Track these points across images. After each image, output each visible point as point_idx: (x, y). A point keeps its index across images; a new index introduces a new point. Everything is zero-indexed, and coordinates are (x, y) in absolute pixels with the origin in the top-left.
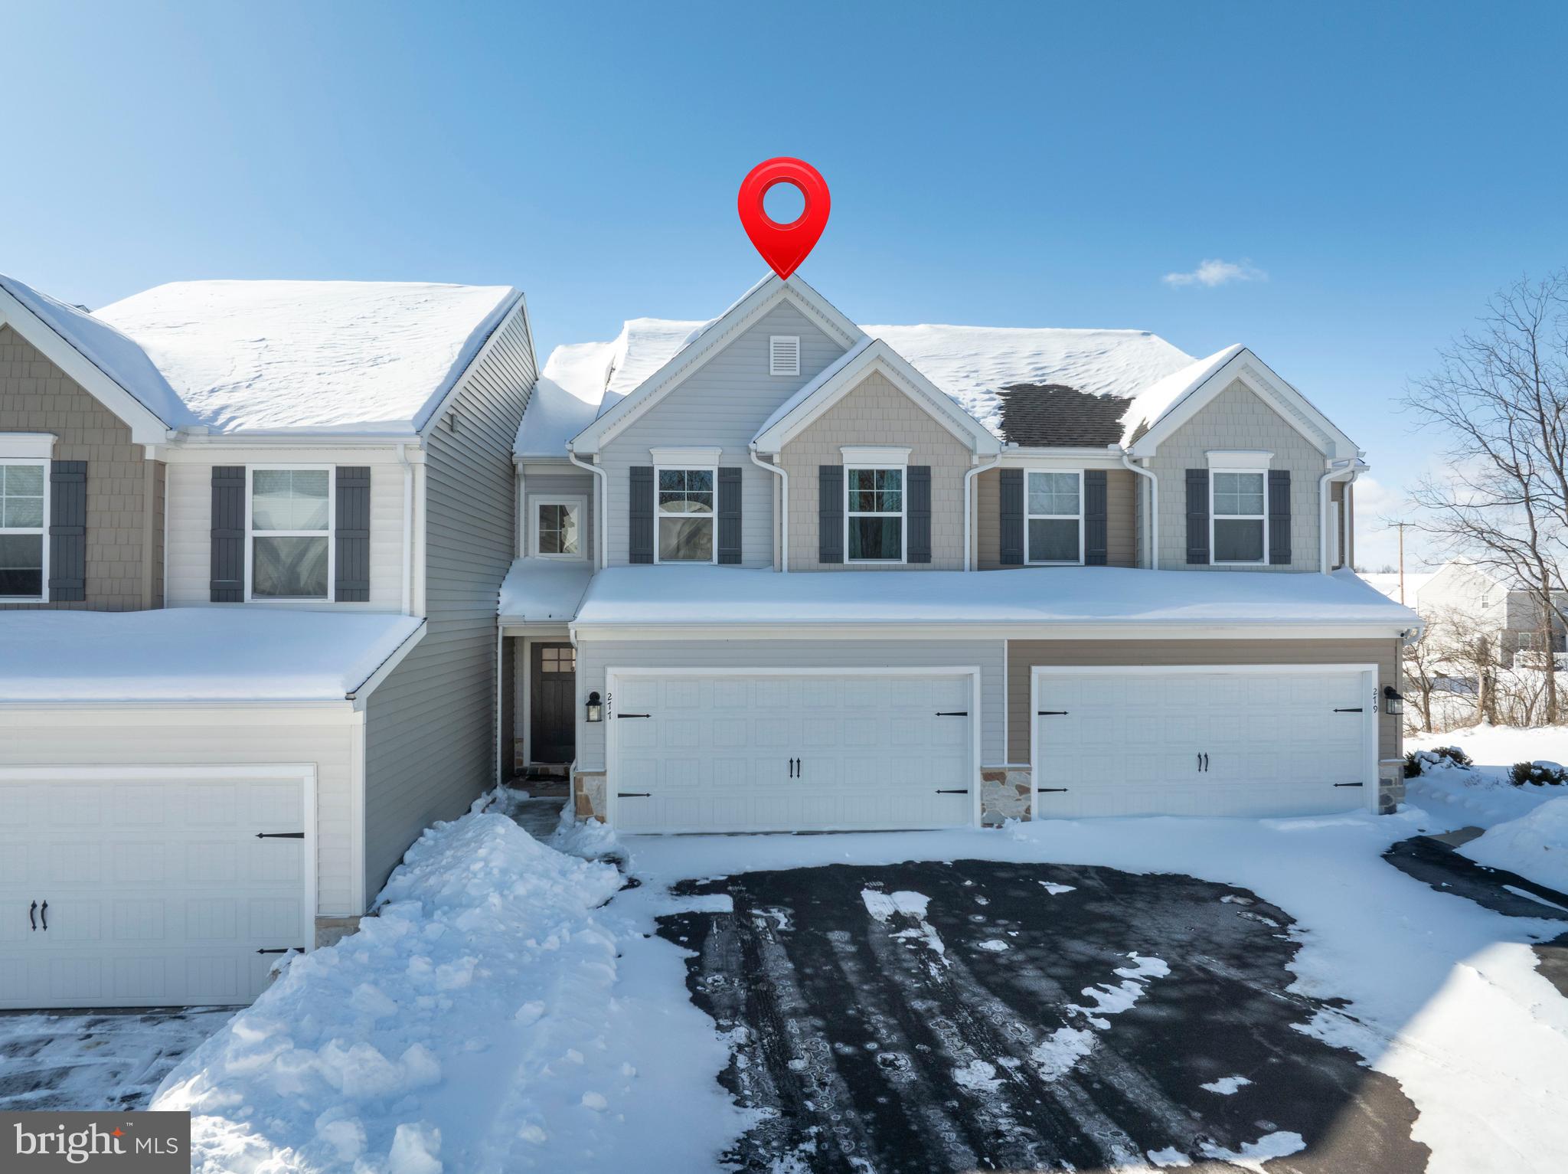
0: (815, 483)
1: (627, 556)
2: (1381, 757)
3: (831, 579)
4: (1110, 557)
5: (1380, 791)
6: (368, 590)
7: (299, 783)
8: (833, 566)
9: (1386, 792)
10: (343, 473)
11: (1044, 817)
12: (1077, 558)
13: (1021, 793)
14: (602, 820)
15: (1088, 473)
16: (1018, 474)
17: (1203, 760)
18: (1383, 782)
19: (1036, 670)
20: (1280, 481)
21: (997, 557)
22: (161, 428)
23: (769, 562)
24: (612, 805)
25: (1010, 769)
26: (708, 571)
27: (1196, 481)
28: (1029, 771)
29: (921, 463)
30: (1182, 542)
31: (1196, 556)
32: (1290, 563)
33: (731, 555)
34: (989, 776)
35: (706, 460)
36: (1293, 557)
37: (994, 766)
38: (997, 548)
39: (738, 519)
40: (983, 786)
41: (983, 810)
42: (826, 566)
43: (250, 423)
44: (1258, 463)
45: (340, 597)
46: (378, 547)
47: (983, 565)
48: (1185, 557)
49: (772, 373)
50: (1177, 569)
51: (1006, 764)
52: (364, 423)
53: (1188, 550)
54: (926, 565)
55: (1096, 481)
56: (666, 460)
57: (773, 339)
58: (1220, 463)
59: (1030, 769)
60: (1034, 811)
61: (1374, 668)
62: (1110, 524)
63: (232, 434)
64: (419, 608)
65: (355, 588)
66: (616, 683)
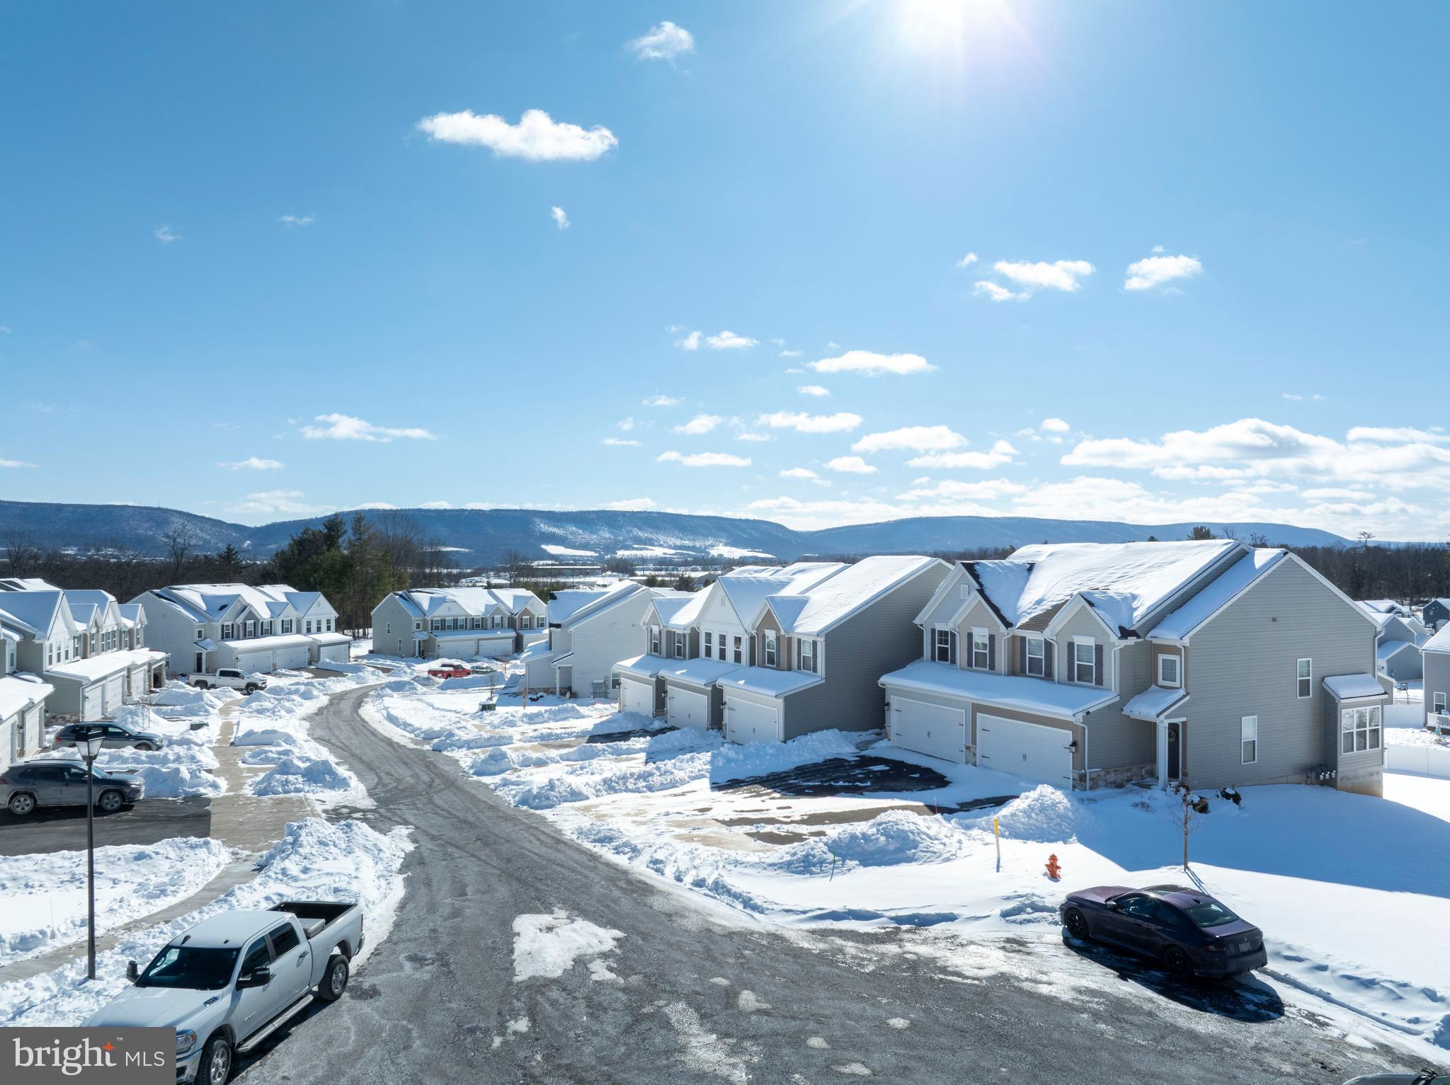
0: (966, 638)
1: (930, 658)
8: (971, 668)
12: (1042, 674)
13: (974, 756)
14: (889, 740)
16: (1025, 638)
19: (978, 714)
21: (1018, 671)
24: (893, 737)
27: (1071, 647)
29: (992, 633)
30: (1067, 673)
31: (1072, 678)
34: (967, 748)
36: (1103, 683)
38: (1019, 667)
40: (965, 750)
41: (965, 759)
44: (1091, 642)
47: (1009, 674)
48: (1068, 679)
49: (961, 598)
50: (1063, 683)
51: (970, 745)
53: (1069, 676)
54: (993, 671)
56: (937, 627)
57: (962, 585)
59: (976, 747)
60: (978, 762)
64: (824, 676)
65: (815, 670)
66: (893, 700)
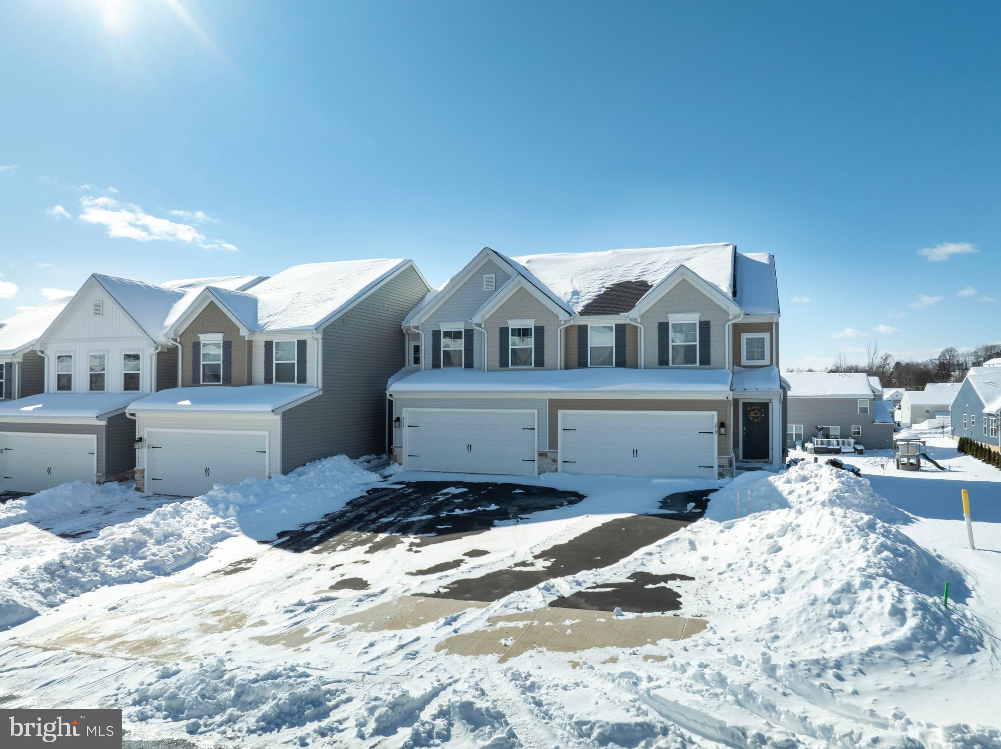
0: (498, 335)
1: (431, 366)
2: (719, 454)
3: (504, 374)
4: (627, 363)
5: (718, 470)
6: (306, 379)
7: (264, 437)
8: (505, 368)
9: (721, 471)
10: (299, 342)
11: (564, 472)
12: (612, 364)
13: (554, 462)
14: (400, 464)
15: (617, 325)
16: (586, 327)
17: (635, 452)
18: (720, 466)
19: (560, 412)
20: (705, 327)
21: (576, 364)
22: (247, 330)
23: (480, 369)
24: (405, 459)
25: (549, 452)
26: (461, 372)
27: (663, 328)
28: (557, 453)
29: (540, 325)
30: (656, 356)
31: (663, 361)
32: (710, 364)
33: (469, 365)
34: (541, 454)
35: (459, 327)
36: (711, 362)
37: (542, 450)
38: (577, 359)
39: (472, 350)
40: (538, 458)
41: (538, 468)
42: (502, 368)
43: (273, 327)
44: (694, 318)
45: (298, 382)
46: (308, 365)
47: (567, 367)
48: (657, 362)
49: (484, 290)
50: (654, 368)
51: (548, 450)
52: (301, 326)
53: (659, 359)
54: (542, 368)
55: (621, 330)
56: (444, 327)
57: (485, 276)
58: (674, 319)
59: (557, 452)
60: (559, 469)
61: (715, 413)
62: (627, 348)
63: (267, 332)
64: (320, 385)
65: (302, 379)
66: (406, 414)
